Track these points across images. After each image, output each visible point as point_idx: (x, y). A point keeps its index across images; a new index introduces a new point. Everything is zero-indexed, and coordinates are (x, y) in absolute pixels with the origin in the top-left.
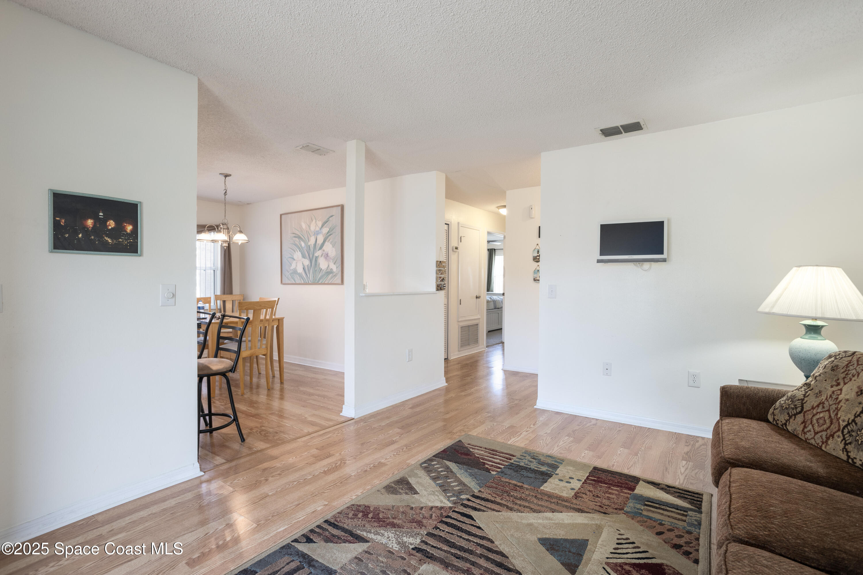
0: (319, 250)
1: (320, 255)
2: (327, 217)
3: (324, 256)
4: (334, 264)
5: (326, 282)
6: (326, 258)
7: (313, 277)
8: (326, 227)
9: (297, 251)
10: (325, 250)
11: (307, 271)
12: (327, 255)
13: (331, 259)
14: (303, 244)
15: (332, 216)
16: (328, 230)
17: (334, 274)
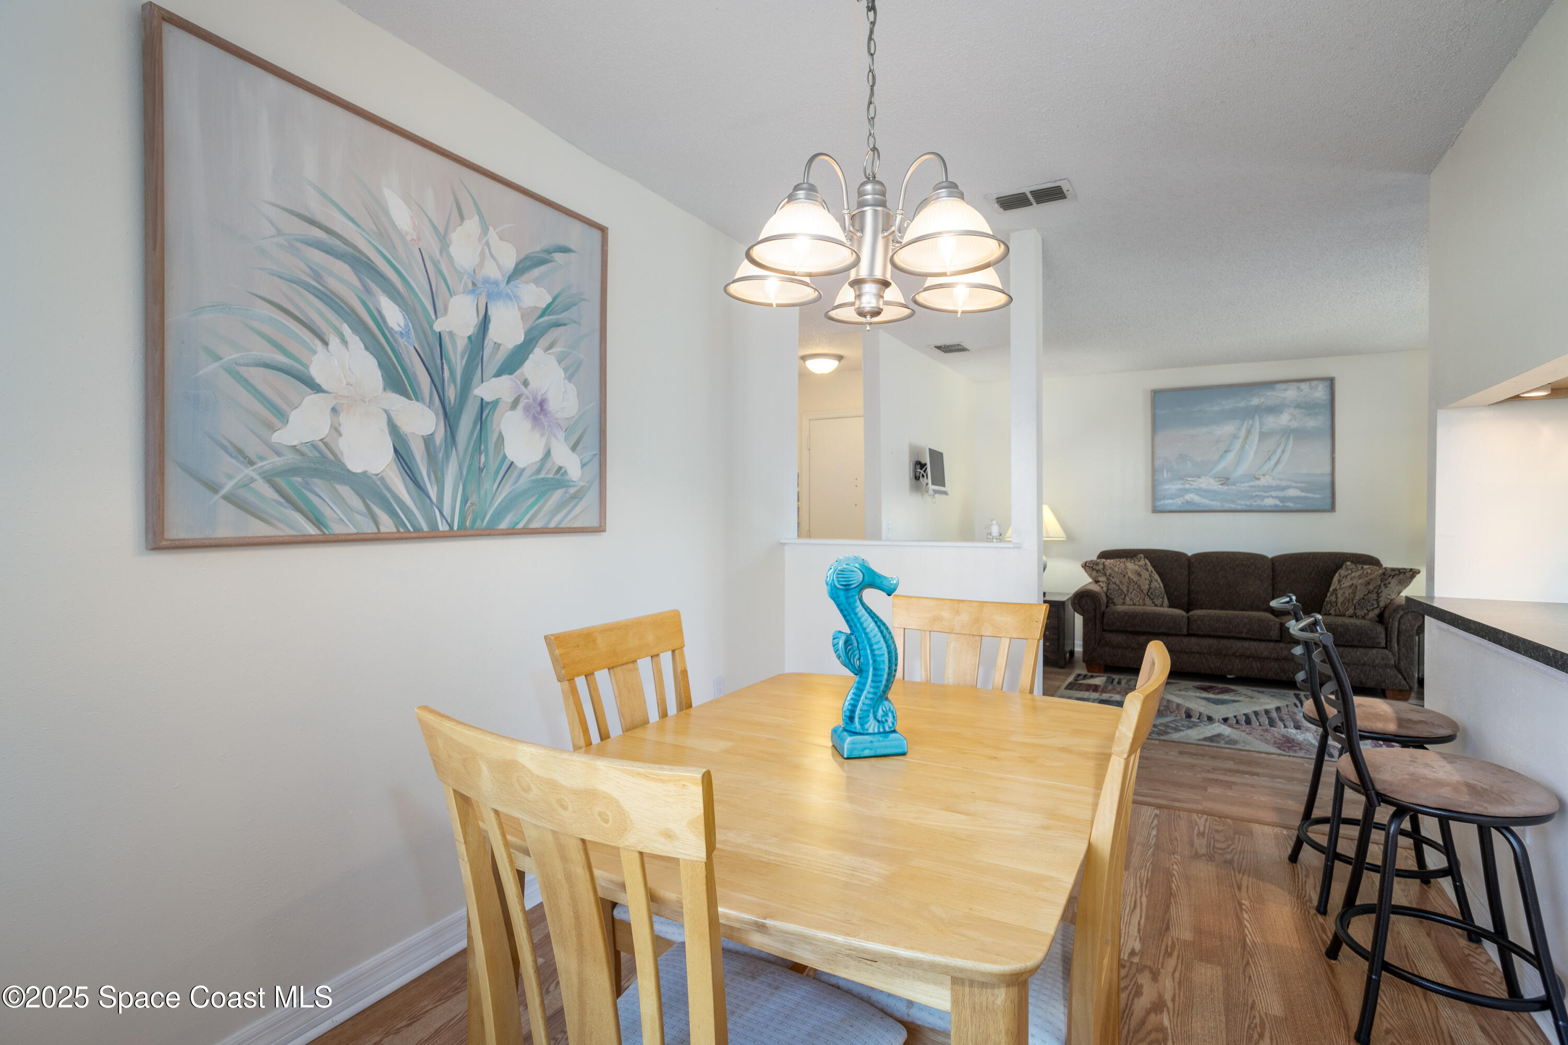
0: (498, 374)
1: (508, 398)
2: (545, 243)
3: (527, 409)
4: (574, 448)
5: (535, 525)
6: (535, 420)
7: (465, 500)
8: (537, 282)
9: (344, 342)
10: (533, 384)
11: (423, 469)
12: (542, 404)
13: (559, 426)
14: (394, 317)
15: (565, 250)
16: (549, 299)
17: (572, 490)
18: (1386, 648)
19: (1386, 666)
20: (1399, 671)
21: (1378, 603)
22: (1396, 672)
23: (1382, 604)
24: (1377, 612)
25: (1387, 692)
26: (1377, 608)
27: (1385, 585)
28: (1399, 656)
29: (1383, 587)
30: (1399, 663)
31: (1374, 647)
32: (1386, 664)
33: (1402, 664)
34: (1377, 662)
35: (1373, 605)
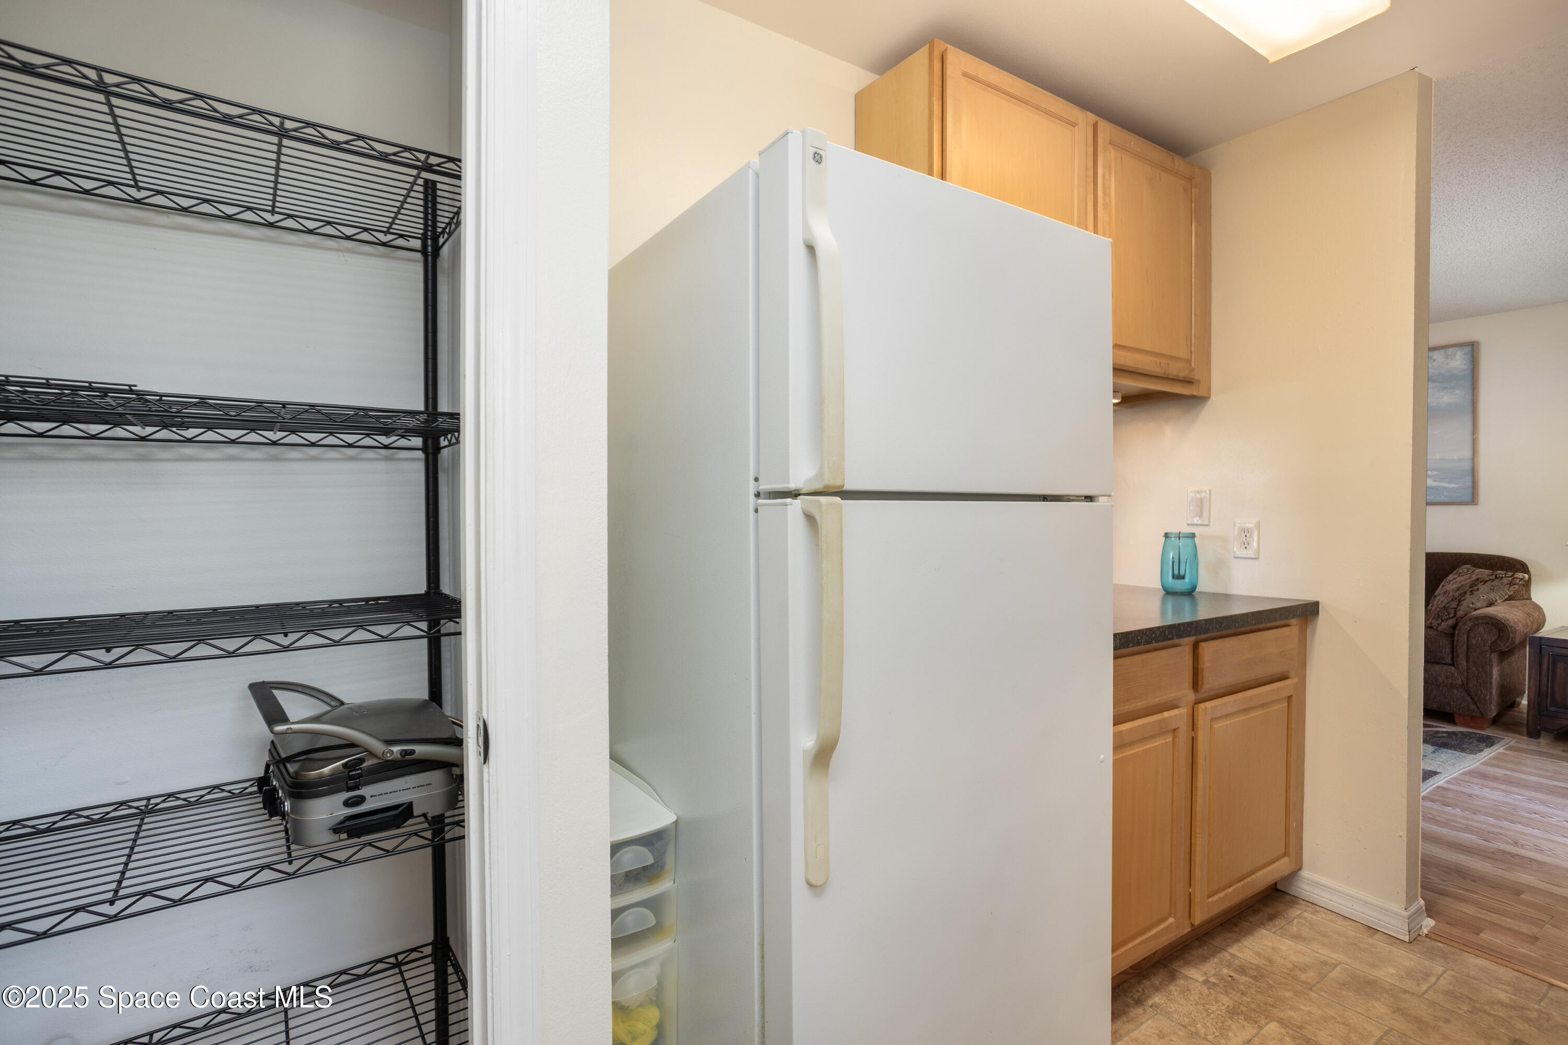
18: (1453, 665)
19: (1452, 686)
20: (1468, 692)
21: (1455, 613)
22: (1464, 694)
23: (1460, 613)
24: (1451, 622)
25: (1456, 717)
26: (1452, 618)
27: (1471, 591)
28: (1467, 675)
29: (1468, 593)
30: (1467, 683)
31: (1439, 663)
32: (1452, 684)
33: (1471, 685)
34: (1441, 680)
35: (1449, 614)
